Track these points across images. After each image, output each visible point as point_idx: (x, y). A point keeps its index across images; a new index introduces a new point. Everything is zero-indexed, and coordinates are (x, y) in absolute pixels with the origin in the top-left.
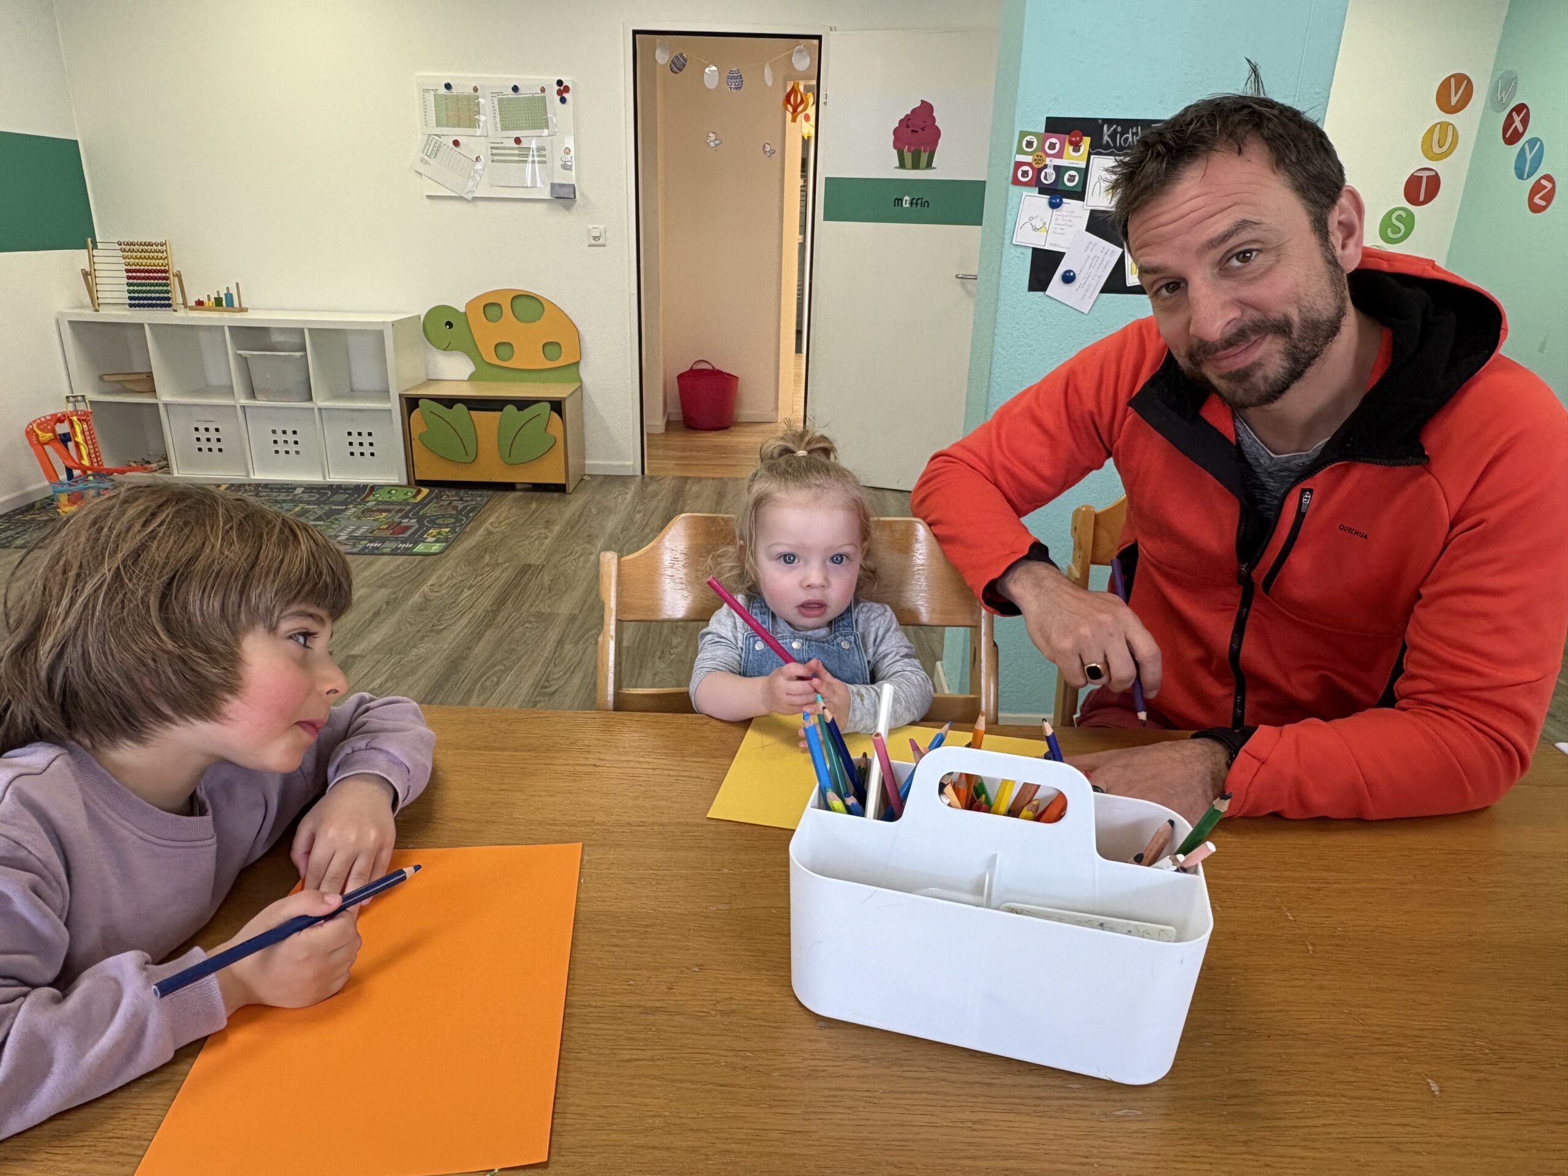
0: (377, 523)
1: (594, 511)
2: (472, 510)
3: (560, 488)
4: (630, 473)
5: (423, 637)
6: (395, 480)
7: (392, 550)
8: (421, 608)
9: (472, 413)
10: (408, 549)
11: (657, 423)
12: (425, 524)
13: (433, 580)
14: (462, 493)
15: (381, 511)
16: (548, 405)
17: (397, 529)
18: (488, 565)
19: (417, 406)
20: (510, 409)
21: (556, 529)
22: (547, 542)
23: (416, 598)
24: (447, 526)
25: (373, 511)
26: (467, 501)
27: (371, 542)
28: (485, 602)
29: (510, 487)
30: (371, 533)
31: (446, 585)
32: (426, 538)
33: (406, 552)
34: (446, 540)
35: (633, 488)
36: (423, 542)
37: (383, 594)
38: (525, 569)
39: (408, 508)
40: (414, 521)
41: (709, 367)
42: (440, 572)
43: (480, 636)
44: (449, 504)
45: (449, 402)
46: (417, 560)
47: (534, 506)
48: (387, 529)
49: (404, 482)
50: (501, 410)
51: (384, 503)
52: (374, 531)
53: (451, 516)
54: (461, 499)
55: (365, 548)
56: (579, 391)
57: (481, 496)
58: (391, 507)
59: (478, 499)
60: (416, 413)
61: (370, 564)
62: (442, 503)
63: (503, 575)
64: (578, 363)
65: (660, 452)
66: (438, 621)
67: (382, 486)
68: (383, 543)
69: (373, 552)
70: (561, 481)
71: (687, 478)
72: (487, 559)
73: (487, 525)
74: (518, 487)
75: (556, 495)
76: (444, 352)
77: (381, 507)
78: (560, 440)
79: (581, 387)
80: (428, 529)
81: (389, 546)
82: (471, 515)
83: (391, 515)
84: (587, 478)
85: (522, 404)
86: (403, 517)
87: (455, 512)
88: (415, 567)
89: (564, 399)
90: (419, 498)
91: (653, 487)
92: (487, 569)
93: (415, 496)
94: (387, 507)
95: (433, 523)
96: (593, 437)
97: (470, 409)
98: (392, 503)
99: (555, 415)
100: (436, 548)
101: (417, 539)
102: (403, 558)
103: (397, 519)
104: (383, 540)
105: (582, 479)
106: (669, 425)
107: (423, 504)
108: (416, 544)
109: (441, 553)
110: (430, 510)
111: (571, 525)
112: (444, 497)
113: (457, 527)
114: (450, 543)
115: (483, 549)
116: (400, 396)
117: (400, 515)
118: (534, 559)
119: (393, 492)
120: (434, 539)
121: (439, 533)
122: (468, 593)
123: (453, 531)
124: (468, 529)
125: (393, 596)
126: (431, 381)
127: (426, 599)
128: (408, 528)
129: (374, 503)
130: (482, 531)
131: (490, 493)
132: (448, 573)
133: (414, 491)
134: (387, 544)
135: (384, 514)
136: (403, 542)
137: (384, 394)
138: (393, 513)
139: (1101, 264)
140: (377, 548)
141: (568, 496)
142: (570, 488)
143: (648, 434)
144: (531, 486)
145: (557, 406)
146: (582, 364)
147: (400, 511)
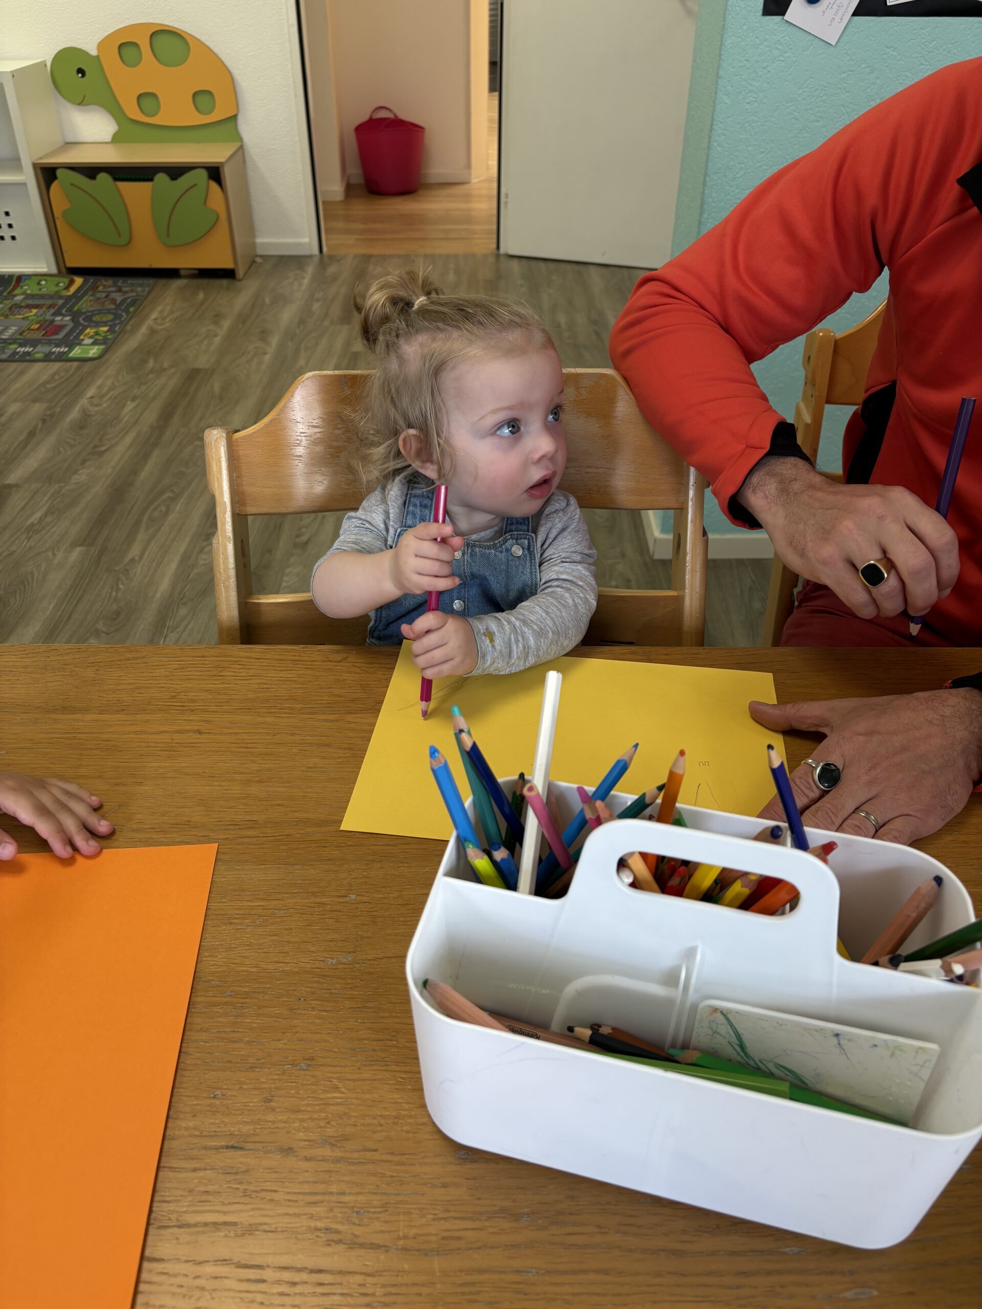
0: (27, 322)
1: (267, 300)
2: (133, 303)
3: (229, 274)
4: (307, 253)
5: (84, 462)
6: (43, 269)
7: (46, 356)
8: (81, 425)
9: (121, 185)
10: (63, 353)
11: (334, 188)
12: (82, 321)
13: (91, 392)
14: (120, 282)
15: (30, 307)
16: (204, 174)
17: (50, 329)
18: (152, 371)
19: (54, 178)
20: (161, 178)
21: (226, 324)
22: (217, 340)
23: (74, 414)
24: (105, 324)
25: (21, 307)
26: (126, 292)
27: (21, 345)
28: (151, 417)
29: (172, 274)
30: (21, 334)
31: (107, 398)
32: (83, 340)
33: (60, 357)
34: (105, 341)
35: (310, 270)
36: (79, 344)
37: (37, 409)
38: (193, 375)
39: (61, 302)
40: (68, 318)
41: (391, 116)
42: (99, 382)
43: (146, 456)
44: (107, 296)
45: (91, 171)
46: (74, 368)
47: (201, 296)
48: (38, 329)
49: (54, 270)
50: (151, 180)
51: (33, 296)
52: (23, 332)
53: (109, 311)
54: (120, 290)
55: (15, 353)
56: (240, 153)
57: (141, 285)
58: (41, 302)
59: (139, 289)
60: (55, 186)
61: (22, 373)
62: (98, 295)
63: (168, 382)
64: (234, 118)
65: (340, 225)
66: (101, 440)
67: (29, 276)
68: (35, 346)
69: (26, 358)
70: (229, 265)
71: (370, 256)
72: (151, 363)
73: (149, 322)
74: (183, 273)
75: (225, 282)
76: (79, 107)
77: (30, 302)
78: (223, 216)
79: (241, 147)
80: (85, 328)
81: (41, 351)
82: (132, 309)
83: (42, 311)
84: (259, 260)
85: (176, 171)
86: (55, 314)
87: (113, 307)
88: (72, 376)
89: (222, 163)
90: (73, 289)
91: (332, 269)
92: (151, 376)
93: (67, 288)
94: (37, 302)
95: (90, 321)
96: (261, 210)
97: (116, 179)
98: (42, 297)
99: (214, 185)
100: (94, 351)
101: (72, 341)
102: (57, 365)
103: (48, 317)
104: (34, 343)
105: (254, 262)
106: (350, 189)
107: (77, 296)
108: (71, 347)
109: (99, 357)
110: (85, 304)
111: (243, 318)
112: (101, 288)
113: (115, 325)
114: (109, 345)
115: (148, 351)
116: (35, 166)
117: (52, 311)
118: (203, 362)
119: (43, 283)
120: (91, 341)
121: (97, 333)
122: (130, 406)
123: (112, 330)
124: (129, 328)
125: (48, 413)
126: (70, 145)
127: (86, 415)
128: (60, 328)
129: (22, 297)
130: (143, 330)
131: (151, 281)
132: (109, 382)
133: (67, 281)
134: (39, 348)
135: (34, 311)
136: (57, 346)
137: (14, 163)
138: (44, 309)
140: (28, 353)
141: (238, 283)
142: (240, 273)
143: (324, 202)
144: (197, 272)
145: (215, 173)
146: (240, 118)
147: (50, 306)
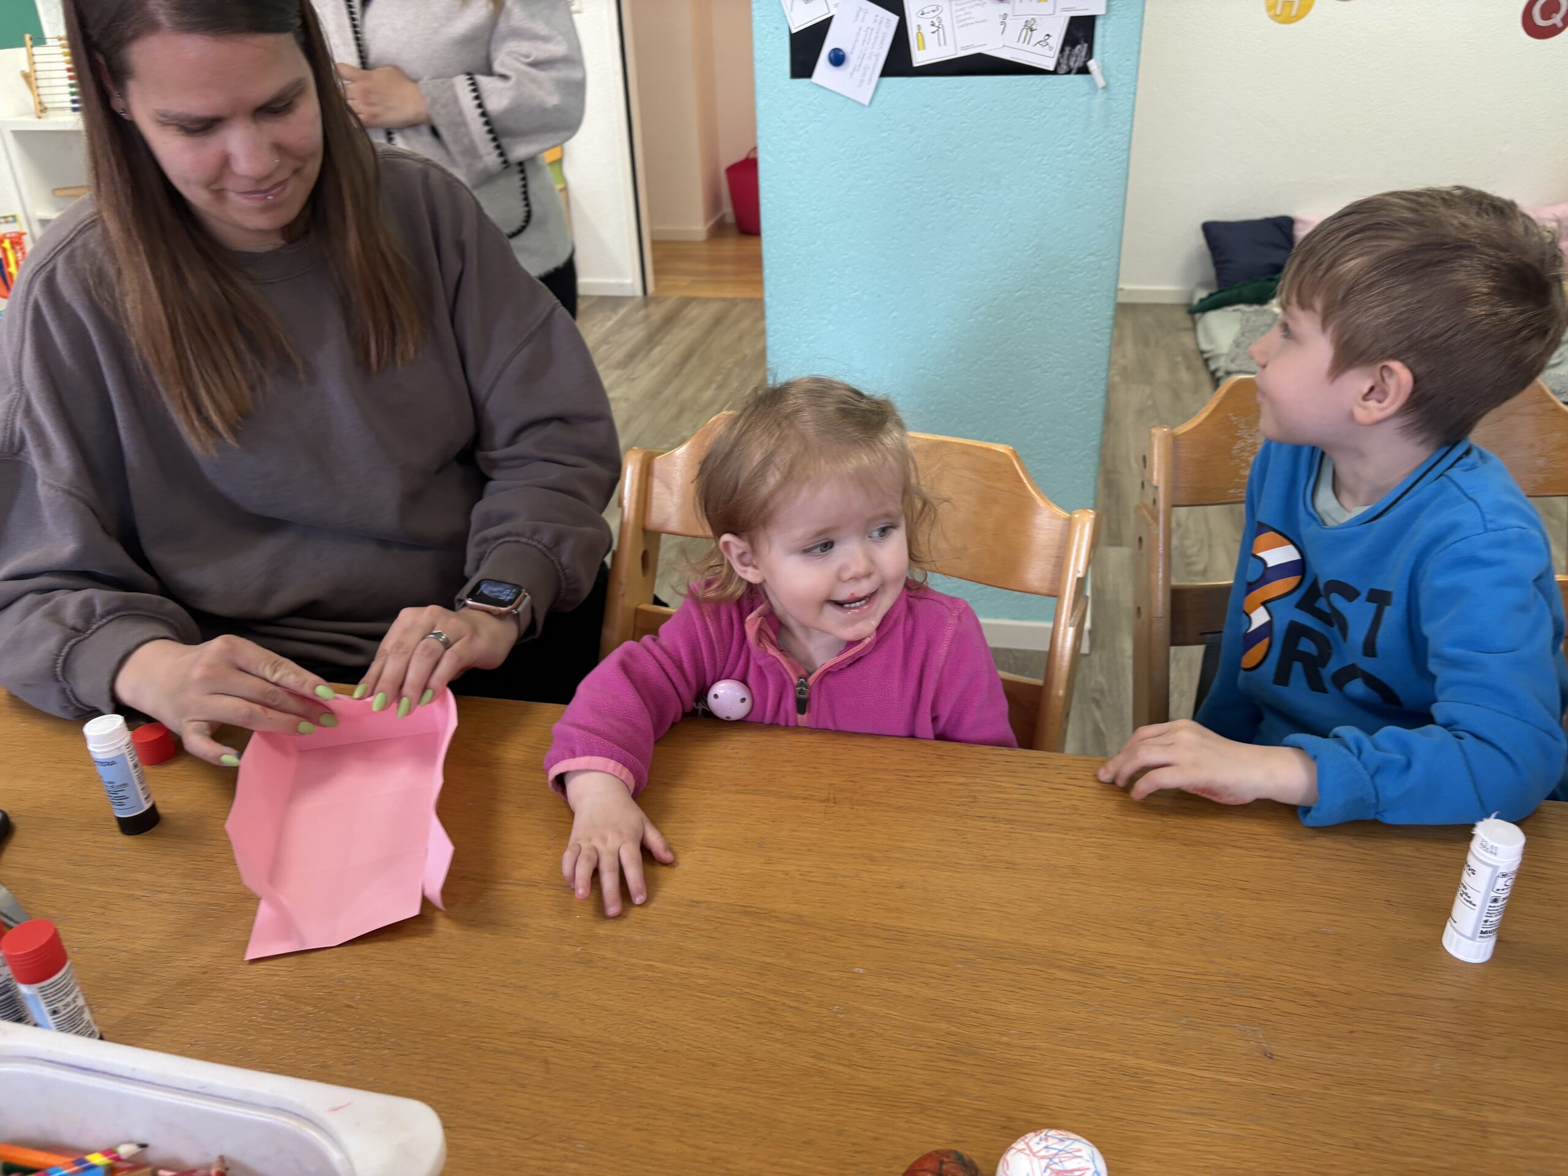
4: (625, 294)
11: (695, 227)
35: (626, 310)
64: (559, 161)
139: (876, 38)
